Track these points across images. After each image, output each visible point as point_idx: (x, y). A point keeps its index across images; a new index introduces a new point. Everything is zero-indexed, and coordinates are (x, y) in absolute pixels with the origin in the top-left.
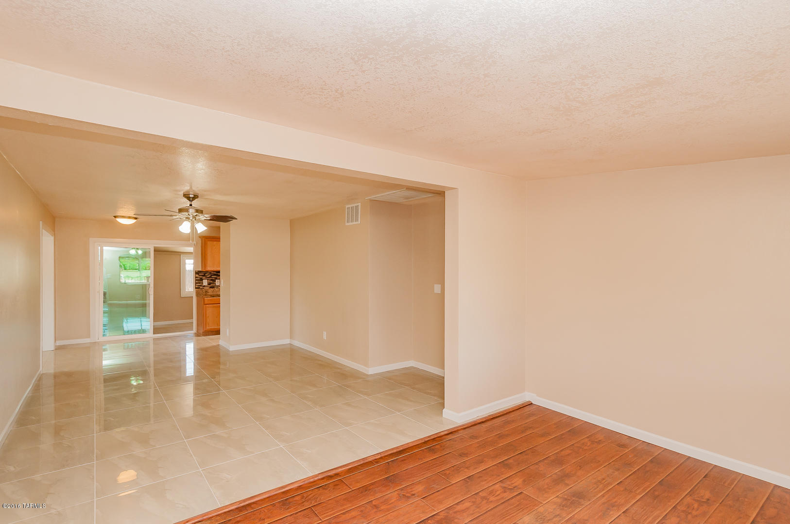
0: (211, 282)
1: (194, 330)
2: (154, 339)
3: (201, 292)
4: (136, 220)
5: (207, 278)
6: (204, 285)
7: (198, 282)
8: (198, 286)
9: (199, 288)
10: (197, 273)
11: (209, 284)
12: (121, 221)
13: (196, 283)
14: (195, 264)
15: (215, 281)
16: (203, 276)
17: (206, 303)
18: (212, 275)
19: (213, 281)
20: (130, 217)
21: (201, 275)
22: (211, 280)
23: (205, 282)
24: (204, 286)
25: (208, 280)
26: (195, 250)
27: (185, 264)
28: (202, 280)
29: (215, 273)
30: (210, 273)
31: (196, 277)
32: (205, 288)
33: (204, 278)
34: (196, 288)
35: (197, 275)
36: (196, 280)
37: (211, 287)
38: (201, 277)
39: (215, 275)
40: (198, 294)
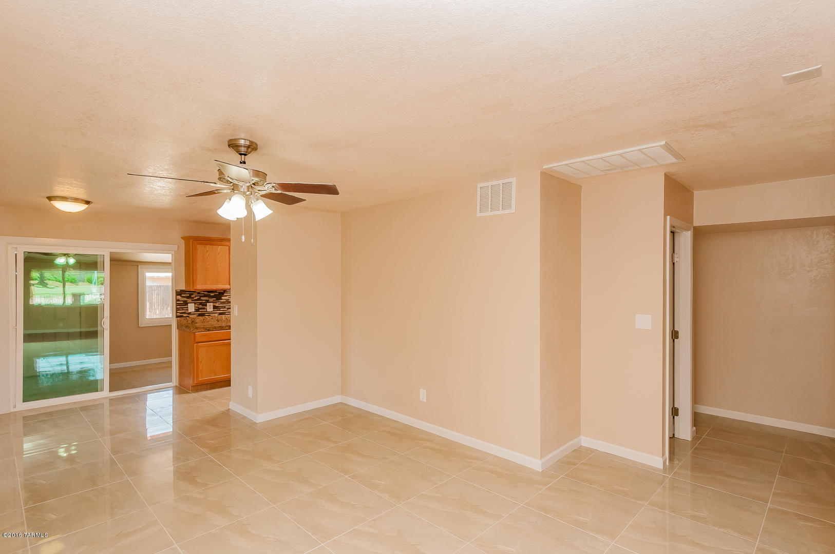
0: (201, 306)
1: (175, 381)
2: (110, 399)
3: (185, 322)
4: (86, 206)
5: (194, 301)
6: (189, 311)
7: (180, 306)
8: (181, 313)
9: (182, 316)
10: (179, 293)
11: (197, 310)
12: (60, 205)
13: (177, 309)
14: (175, 280)
15: (206, 305)
16: (187, 297)
17: (197, 340)
18: (201, 297)
19: (203, 305)
20: (76, 200)
21: (184, 297)
22: (201, 304)
23: (191, 307)
24: (190, 313)
25: (195, 304)
26: (175, 258)
27: (144, 278)
28: (186, 303)
29: (206, 293)
30: (199, 293)
31: (177, 300)
32: (191, 316)
33: (189, 300)
34: (177, 317)
35: (179, 297)
36: (177, 304)
37: (200, 315)
38: (185, 299)
39: (205, 296)
40: (179, 326)
